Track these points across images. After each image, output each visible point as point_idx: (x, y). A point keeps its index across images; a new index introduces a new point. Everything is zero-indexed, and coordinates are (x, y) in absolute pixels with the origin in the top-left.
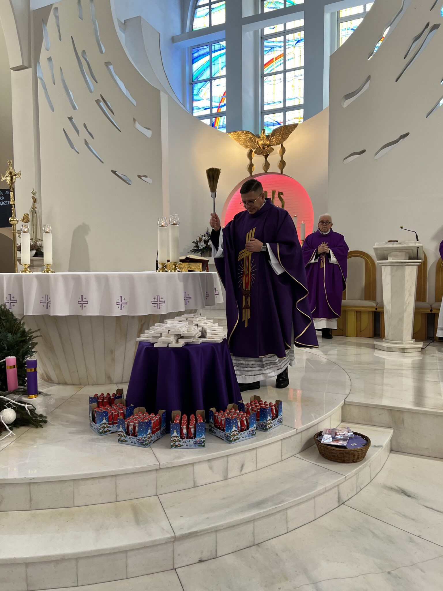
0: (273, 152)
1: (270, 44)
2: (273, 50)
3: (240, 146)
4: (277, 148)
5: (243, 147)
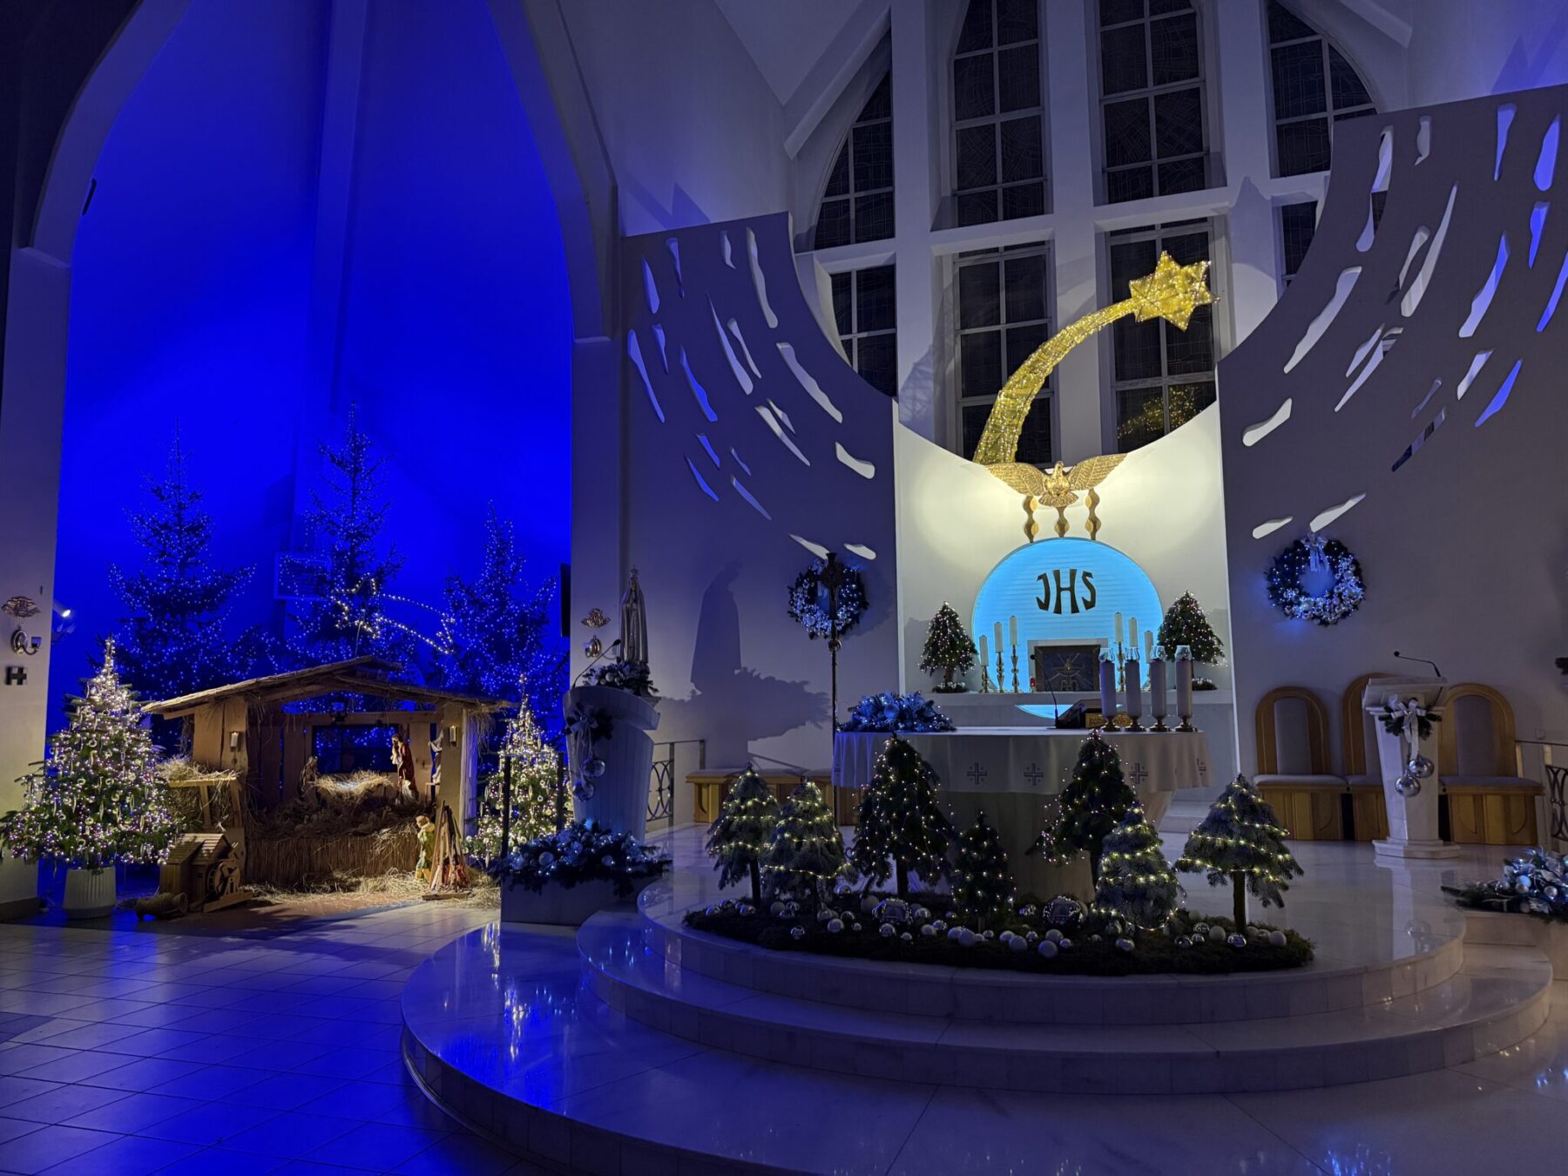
0: (1078, 501)
3: (1010, 489)
4: (1083, 495)
5: (1015, 491)
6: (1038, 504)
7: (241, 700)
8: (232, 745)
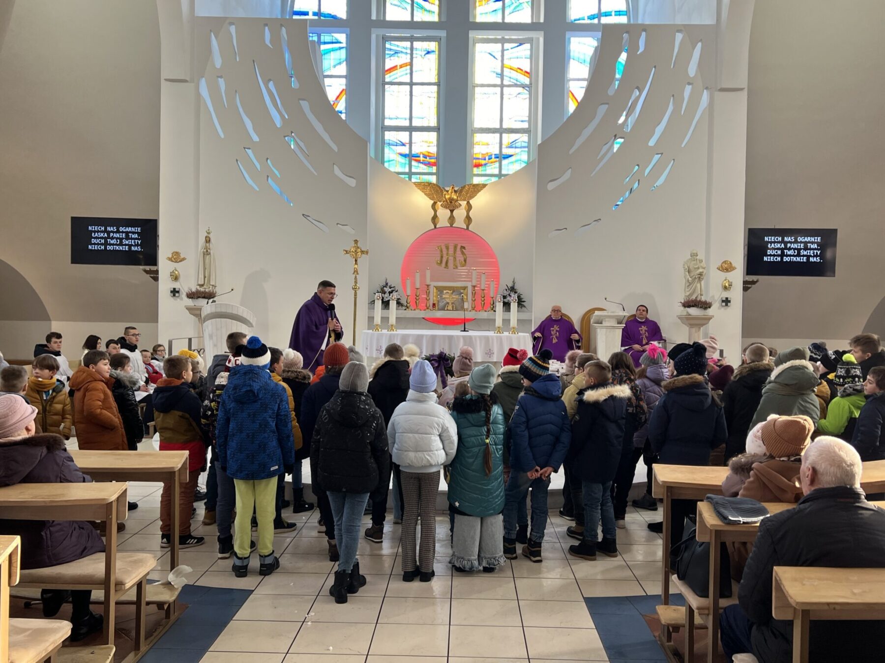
0: (461, 207)
1: (392, 47)
2: (396, 55)
3: (426, 197)
4: (464, 203)
5: (428, 199)
6: (440, 207)
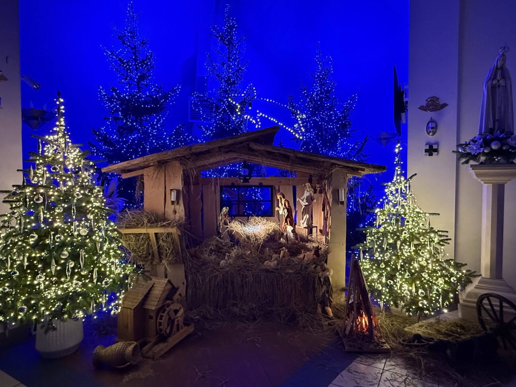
7: (177, 164)
8: (172, 200)
